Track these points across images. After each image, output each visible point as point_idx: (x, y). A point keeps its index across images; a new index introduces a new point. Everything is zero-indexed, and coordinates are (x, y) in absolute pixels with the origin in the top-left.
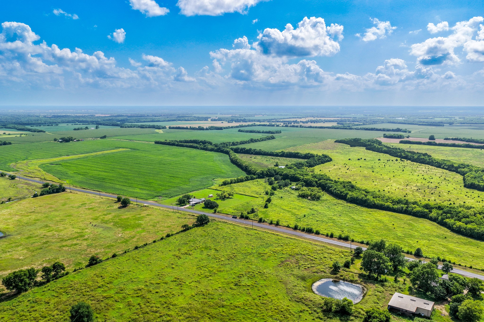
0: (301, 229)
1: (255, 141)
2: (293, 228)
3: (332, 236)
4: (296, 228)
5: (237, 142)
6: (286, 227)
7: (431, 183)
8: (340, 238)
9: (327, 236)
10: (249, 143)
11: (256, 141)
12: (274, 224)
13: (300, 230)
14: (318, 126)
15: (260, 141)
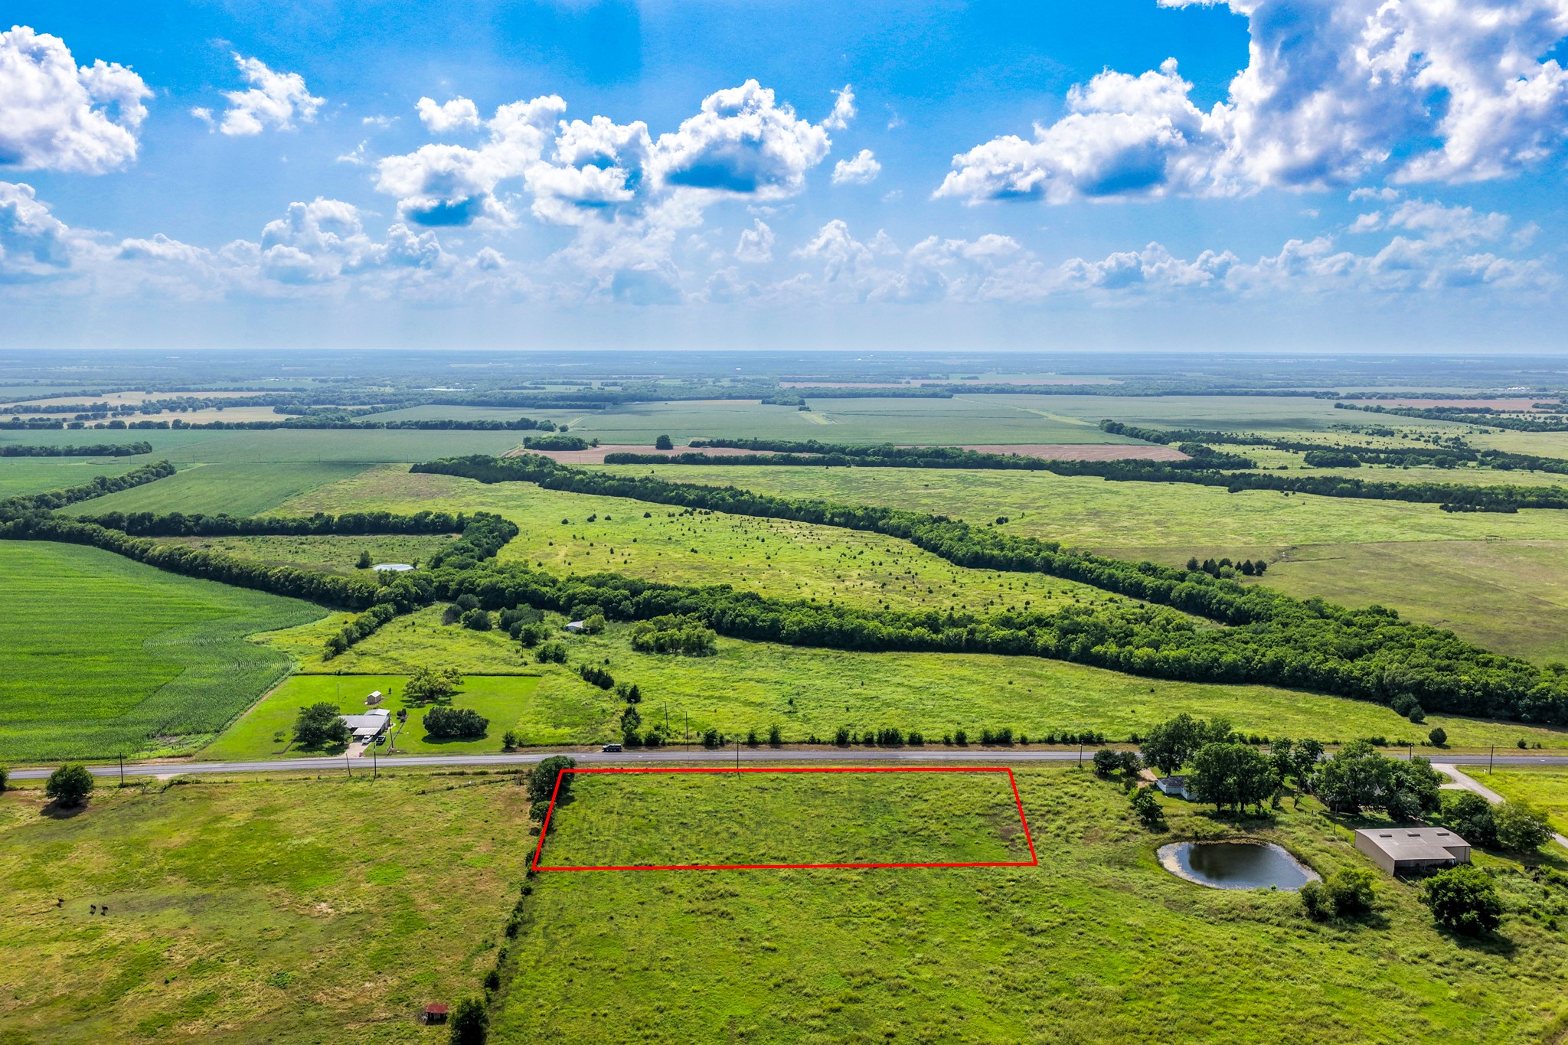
0: (860, 738)
1: (114, 484)
2: (832, 743)
3: (961, 741)
4: (842, 741)
5: (58, 496)
6: (809, 743)
7: (881, 564)
8: (988, 741)
9: (947, 742)
10: (99, 496)
11: (118, 485)
12: (764, 742)
13: (857, 743)
14: (246, 421)
15: (132, 486)
